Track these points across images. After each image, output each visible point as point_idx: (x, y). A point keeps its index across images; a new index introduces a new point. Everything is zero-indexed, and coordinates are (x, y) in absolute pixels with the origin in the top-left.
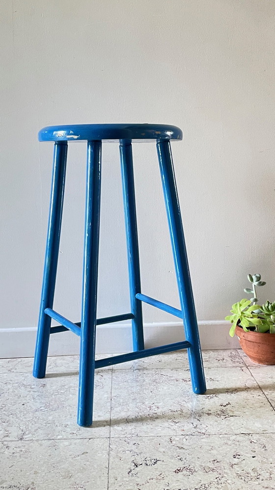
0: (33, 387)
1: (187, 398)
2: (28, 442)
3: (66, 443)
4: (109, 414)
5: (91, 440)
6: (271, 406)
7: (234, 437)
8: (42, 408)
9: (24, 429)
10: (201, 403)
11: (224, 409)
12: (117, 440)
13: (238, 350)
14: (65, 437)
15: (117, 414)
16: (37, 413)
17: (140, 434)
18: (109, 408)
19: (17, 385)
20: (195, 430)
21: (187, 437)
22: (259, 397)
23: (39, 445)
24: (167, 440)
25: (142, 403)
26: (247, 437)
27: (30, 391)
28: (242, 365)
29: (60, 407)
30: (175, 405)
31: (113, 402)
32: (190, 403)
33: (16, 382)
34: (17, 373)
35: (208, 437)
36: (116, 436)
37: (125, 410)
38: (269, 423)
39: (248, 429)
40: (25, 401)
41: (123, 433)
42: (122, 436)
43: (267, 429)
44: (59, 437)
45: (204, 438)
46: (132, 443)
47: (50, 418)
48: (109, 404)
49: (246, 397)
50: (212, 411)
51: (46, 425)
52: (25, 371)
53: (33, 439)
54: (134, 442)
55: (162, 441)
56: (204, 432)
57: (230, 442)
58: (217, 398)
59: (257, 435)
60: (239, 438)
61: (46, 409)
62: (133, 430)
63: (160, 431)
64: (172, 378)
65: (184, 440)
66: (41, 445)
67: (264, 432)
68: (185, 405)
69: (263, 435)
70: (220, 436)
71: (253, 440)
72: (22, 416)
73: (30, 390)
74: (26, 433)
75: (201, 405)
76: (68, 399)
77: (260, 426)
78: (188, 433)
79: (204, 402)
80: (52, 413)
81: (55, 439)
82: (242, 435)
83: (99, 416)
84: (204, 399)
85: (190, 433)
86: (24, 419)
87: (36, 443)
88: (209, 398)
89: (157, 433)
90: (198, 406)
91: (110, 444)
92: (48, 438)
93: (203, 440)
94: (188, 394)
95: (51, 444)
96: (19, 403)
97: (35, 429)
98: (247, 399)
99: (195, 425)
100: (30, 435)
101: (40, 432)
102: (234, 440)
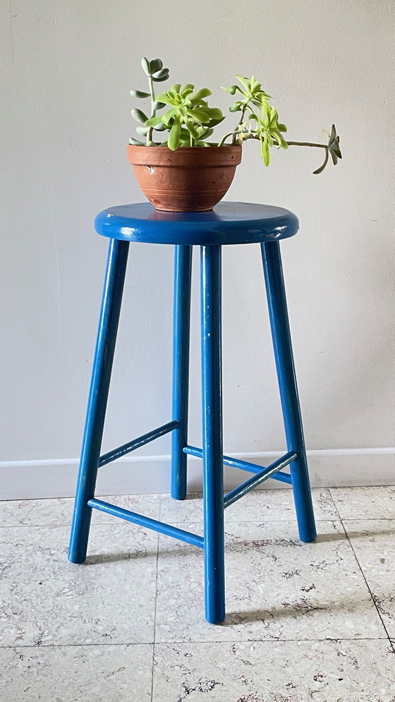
0: (53, 552)
1: (257, 575)
2: (47, 649)
3: (97, 651)
4: (153, 603)
5: (129, 647)
6: (370, 591)
7: (317, 644)
8: (66, 590)
9: (43, 626)
10: (276, 585)
11: (306, 596)
12: (163, 647)
13: (331, 490)
14: (96, 641)
15: (165, 602)
16: (59, 598)
17: (195, 638)
18: (154, 591)
19: (30, 548)
20: (265, 631)
21: (255, 644)
22: (354, 576)
23: (62, 655)
24: (229, 648)
25: (198, 585)
26: (333, 645)
27: (48, 560)
28: (334, 517)
29: (89, 589)
30: (241, 587)
31: (159, 581)
32: (262, 585)
33: (30, 542)
34: (31, 526)
35: (282, 645)
36: (163, 640)
37: (175, 596)
38: (363, 621)
39: (336, 631)
40: (43, 578)
41: (172, 635)
42: (170, 641)
43: (360, 632)
44: (88, 641)
45: (276, 646)
46: (182, 653)
47: (76, 607)
48: (154, 584)
49: (337, 575)
50: (290, 599)
51: (71, 620)
52: (41, 524)
53: (55, 644)
54: (186, 652)
55: (222, 650)
56: (277, 635)
57: (312, 653)
58: (298, 577)
59: (348, 643)
60: (324, 647)
61: (71, 593)
62: (185, 631)
63: (219, 633)
64: (239, 540)
65: (252, 649)
66: (65, 654)
67: (357, 638)
68: (254, 589)
69: (355, 641)
70: (299, 643)
71: (341, 651)
72: (39, 603)
73: (49, 557)
74: (46, 633)
75: (275, 589)
76: (100, 575)
77: (352, 626)
78: (257, 638)
79: (281, 583)
80: (78, 598)
81: (83, 643)
82: (328, 641)
83: (141, 606)
84: (281, 578)
85: (259, 636)
86: (42, 610)
87: (58, 650)
88: (288, 576)
89: (217, 637)
90: (272, 591)
91: (154, 654)
92: (73, 642)
93: (276, 650)
94: (260, 568)
95: (77, 653)
96: (35, 581)
97: (57, 626)
98: (338, 580)
99: (267, 624)
100: (50, 637)
101: (64, 631)
102: (316, 650)
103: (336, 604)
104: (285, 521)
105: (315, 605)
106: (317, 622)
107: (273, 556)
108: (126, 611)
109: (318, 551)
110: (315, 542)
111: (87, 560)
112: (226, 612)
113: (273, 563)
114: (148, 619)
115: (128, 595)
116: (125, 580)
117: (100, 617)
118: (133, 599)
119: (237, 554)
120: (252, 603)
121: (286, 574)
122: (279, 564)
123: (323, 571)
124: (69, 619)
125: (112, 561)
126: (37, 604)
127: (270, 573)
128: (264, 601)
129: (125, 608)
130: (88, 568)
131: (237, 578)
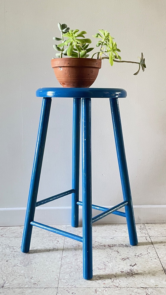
0: (14, 248)
1: (109, 259)
2: (6, 289)
3: (30, 291)
4: (59, 270)
5: (46, 289)
6: (163, 267)
7: (136, 290)
8: (19, 264)
9: (5, 279)
10: (118, 263)
11: (132, 269)
12: (62, 290)
13: (146, 224)
14: (30, 287)
15: (64, 270)
16: (15, 267)
17: (77, 286)
18: (60, 265)
19: (4, 246)
20: (112, 284)
21: (106, 289)
22: (155, 260)
23: (13, 292)
24: (94, 291)
25: (81, 263)
26: (144, 290)
27: (12, 251)
28: (146, 236)
29: (29, 264)
30: (101, 264)
31: (63, 261)
32: (111, 263)
33: (5, 244)
34: (6, 237)
35: (119, 290)
36: (62, 286)
37: (70, 267)
38: (159, 280)
39: (146, 284)
40: (8, 259)
41: (66, 284)
42: (65, 287)
43: (158, 285)
44: (26, 286)
45: (117, 290)
46: (71, 293)
47: (22, 272)
48: (60, 262)
49: (147, 260)
50: (124, 270)
51: (19, 277)
52: (11, 236)
53: (10, 287)
54: (73, 292)
55: (90, 291)
56: (117, 285)
57: (134, 294)
58: (128, 260)
59: (151, 289)
60: (140, 291)
61: (20, 265)
62: (73, 283)
63: (90, 284)
64: (102, 244)
65: (105, 291)
66: (14, 292)
67: (156, 287)
68: (108, 265)
69: (155, 289)
70: (128, 289)
71: (148, 293)
72: (5, 269)
73: (12, 250)
74: (6, 282)
75: (117, 265)
76: (35, 258)
77: (154, 282)
78: (107, 286)
79: (120, 263)
80: (24, 268)
81: (24, 287)
82: (142, 288)
83: (53, 271)
84: (120, 260)
85: (108, 286)
86: (6, 272)
87: (11, 290)
88: (124, 260)
89: (88, 285)
90: (116, 266)
91: (57, 292)
92: (19, 286)
93: (116, 292)
94: (110, 256)
95: (20, 291)
96: (4, 260)
97: (12, 279)
98: (147, 262)
99: (112, 280)
100: (8, 284)
101: (15, 282)
102: (136, 292)
103: (146, 272)
104: (123, 237)
105: (136, 272)
106: (137, 280)
107: (117, 251)
108: (46, 273)
109: (139, 249)
110: (137, 246)
111: (30, 251)
112: (93, 275)
113: (117, 254)
114: (56, 277)
115: (48, 267)
116: (47, 260)
117: (33, 276)
118: (49, 269)
119: (100, 250)
120: (106, 271)
121: (123, 259)
122: (120, 254)
123: (141, 258)
124: (19, 276)
125: (42, 252)
126: (4, 270)
127: (115, 258)
128: (111, 270)
129: (45, 272)
130: (30, 255)
131: (100, 260)
